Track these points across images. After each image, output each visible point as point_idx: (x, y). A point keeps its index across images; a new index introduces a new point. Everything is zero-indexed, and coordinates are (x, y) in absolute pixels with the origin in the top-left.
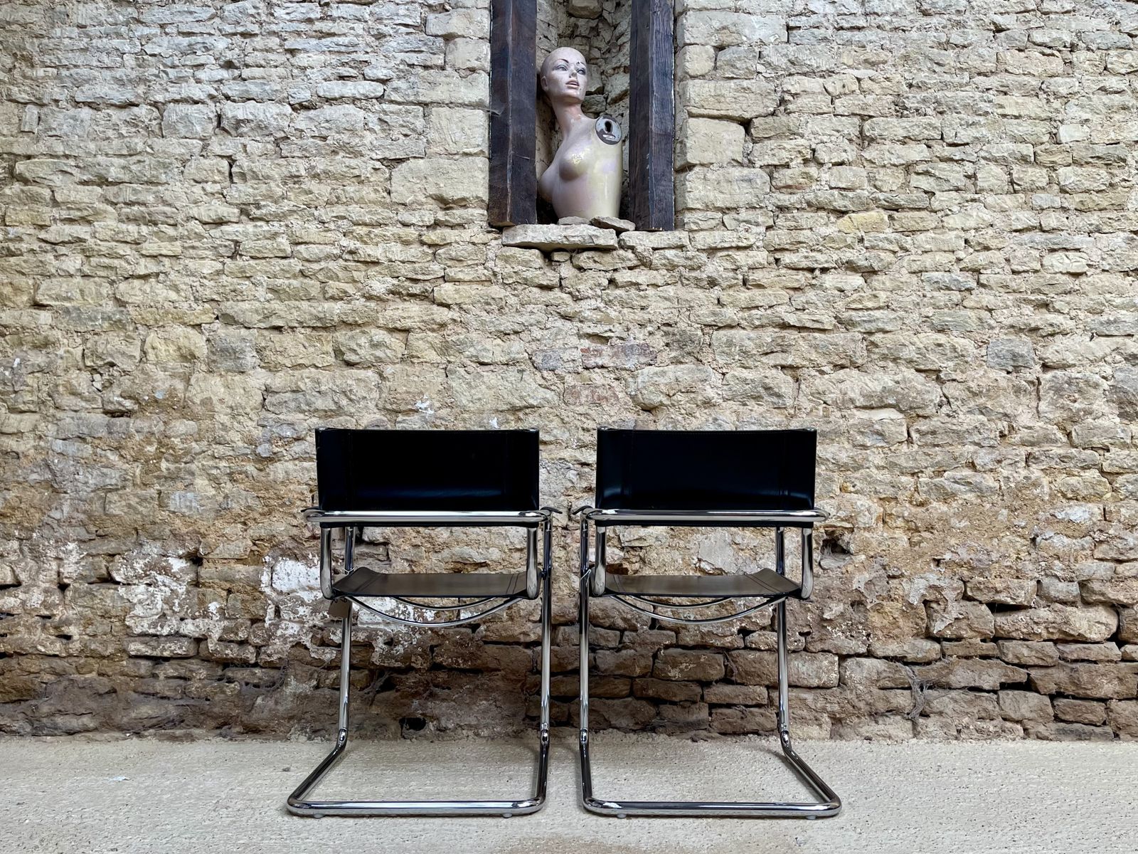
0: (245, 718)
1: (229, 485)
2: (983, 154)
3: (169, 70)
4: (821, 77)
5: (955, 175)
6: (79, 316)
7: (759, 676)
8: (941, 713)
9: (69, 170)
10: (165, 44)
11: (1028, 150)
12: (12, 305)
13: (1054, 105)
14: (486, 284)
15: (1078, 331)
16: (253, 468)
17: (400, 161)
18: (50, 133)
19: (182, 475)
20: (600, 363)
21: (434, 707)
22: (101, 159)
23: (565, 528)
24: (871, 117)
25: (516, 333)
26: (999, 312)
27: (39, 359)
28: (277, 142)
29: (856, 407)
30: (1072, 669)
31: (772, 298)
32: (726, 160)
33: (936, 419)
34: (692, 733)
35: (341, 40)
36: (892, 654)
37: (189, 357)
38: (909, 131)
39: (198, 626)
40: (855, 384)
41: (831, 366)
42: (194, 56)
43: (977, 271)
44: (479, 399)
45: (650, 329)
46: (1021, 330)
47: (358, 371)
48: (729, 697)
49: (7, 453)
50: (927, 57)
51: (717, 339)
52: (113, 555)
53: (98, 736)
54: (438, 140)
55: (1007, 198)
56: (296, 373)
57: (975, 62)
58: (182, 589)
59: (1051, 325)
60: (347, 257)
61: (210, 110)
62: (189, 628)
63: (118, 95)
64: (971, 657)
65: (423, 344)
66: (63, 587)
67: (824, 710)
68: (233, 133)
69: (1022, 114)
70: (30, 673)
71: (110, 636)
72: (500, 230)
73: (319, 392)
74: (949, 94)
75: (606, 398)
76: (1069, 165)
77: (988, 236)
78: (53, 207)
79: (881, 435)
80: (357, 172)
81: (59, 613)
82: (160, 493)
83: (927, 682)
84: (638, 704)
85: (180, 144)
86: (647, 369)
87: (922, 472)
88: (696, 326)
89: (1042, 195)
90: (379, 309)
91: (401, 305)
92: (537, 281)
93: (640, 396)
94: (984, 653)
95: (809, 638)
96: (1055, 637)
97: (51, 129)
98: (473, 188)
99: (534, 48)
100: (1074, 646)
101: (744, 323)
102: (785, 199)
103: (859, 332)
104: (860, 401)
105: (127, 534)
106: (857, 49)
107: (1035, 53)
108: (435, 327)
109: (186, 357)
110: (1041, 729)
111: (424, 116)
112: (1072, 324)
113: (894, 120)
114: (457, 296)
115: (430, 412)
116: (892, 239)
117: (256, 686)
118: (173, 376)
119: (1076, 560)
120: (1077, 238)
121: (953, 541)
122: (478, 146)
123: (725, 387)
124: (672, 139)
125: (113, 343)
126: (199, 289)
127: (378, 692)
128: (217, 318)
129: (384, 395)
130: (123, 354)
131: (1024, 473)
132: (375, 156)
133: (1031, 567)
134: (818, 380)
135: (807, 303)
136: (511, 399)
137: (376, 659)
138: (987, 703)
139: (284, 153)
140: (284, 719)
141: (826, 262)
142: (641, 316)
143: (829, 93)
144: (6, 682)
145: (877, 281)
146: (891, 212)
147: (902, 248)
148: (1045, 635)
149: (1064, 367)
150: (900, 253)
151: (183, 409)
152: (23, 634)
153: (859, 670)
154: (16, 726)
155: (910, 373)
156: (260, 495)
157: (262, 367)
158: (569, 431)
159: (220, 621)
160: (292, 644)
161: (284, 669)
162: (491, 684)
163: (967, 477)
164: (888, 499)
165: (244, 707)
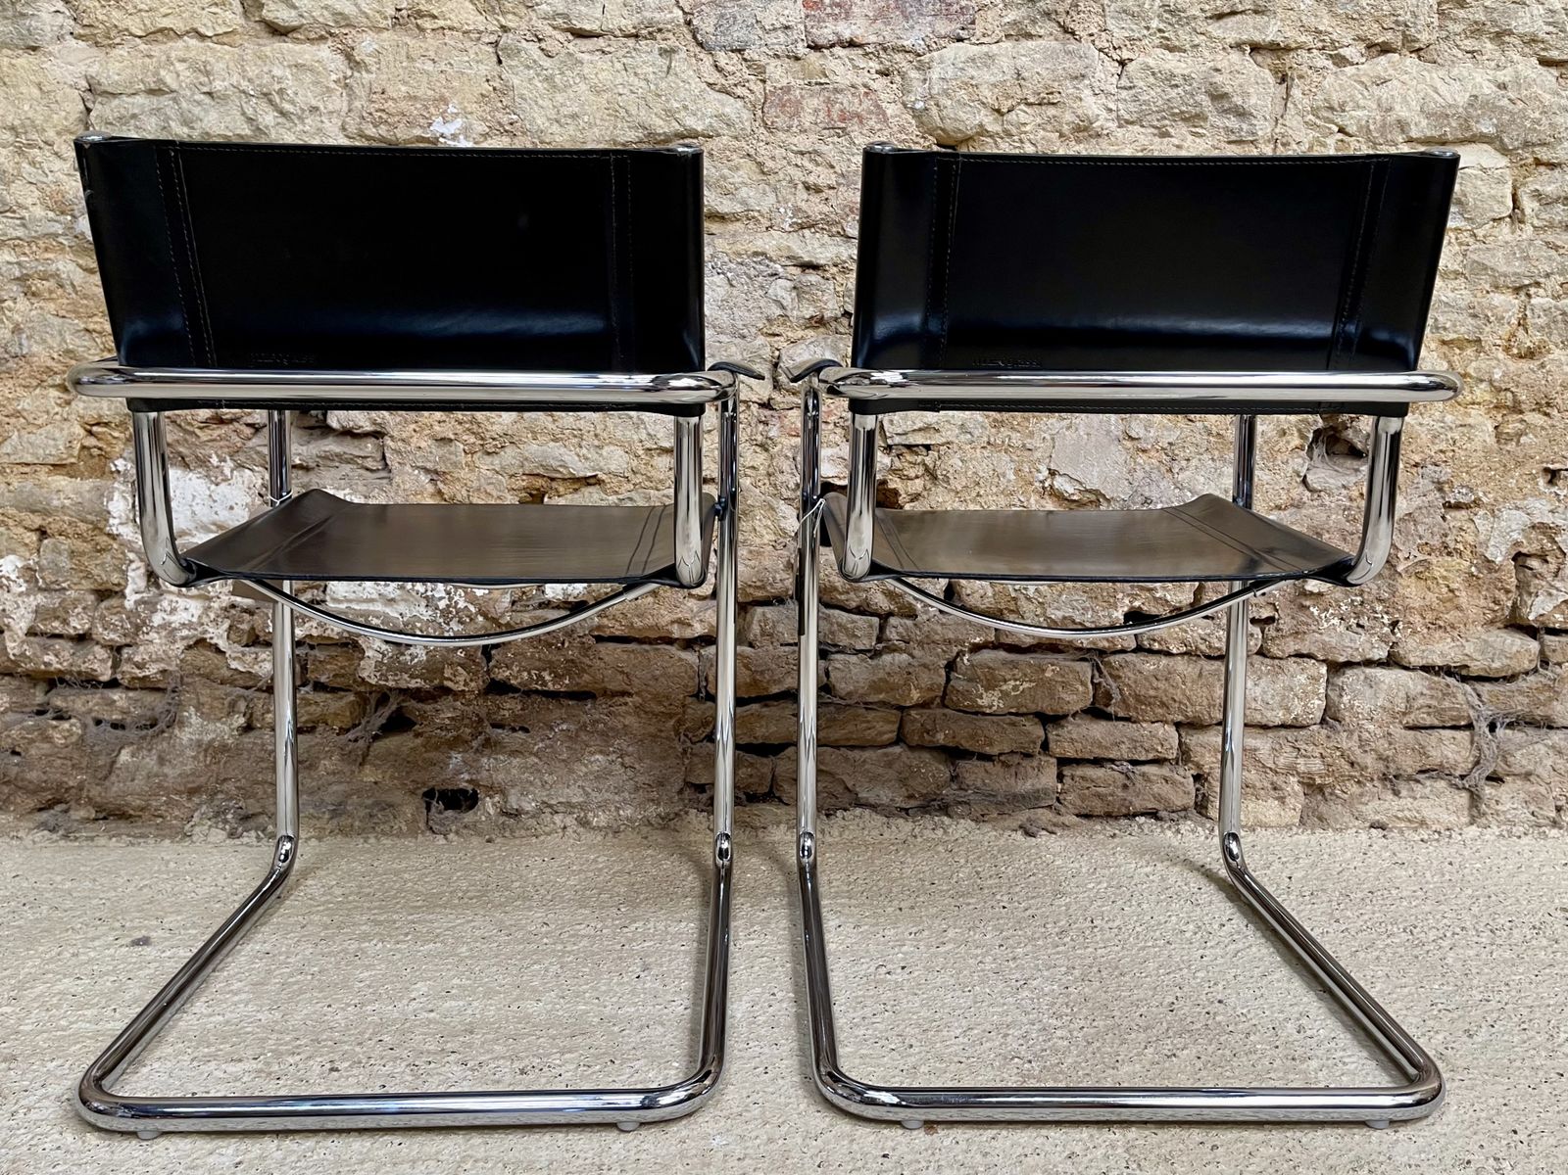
0: (96, 791)
1: (23, 304)
7: (1163, 704)
8: (1527, 776)
16: (71, 267)
20: (847, 35)
21: (495, 768)
23: (766, 405)
29: (1410, 140)
34: (1023, 816)
36: (1439, 662)
40: (1411, 88)
41: (1362, 46)
44: (574, 116)
47: (298, 47)
48: (1100, 745)
56: (156, 50)
67: (1291, 769)
73: (209, 94)
75: (859, 116)
79: (1460, 202)
83: (1506, 716)
84: (913, 758)
86: (953, 50)
87: (1538, 284)
93: (934, 111)
95: (1271, 630)
104: (1421, 128)
117: (115, 726)
123: (1124, 94)
127: (376, 738)
129: (357, 104)
134: (1330, 79)
136: (644, 116)
137: (368, 671)
140: (179, 793)
153: (1369, 692)
155: (1528, 67)
156: (91, 327)
157: (79, 37)
158: (775, 190)
159: (27, 594)
160: (185, 643)
161: (174, 691)
162: (613, 722)
164: (1460, 343)
165: (94, 768)
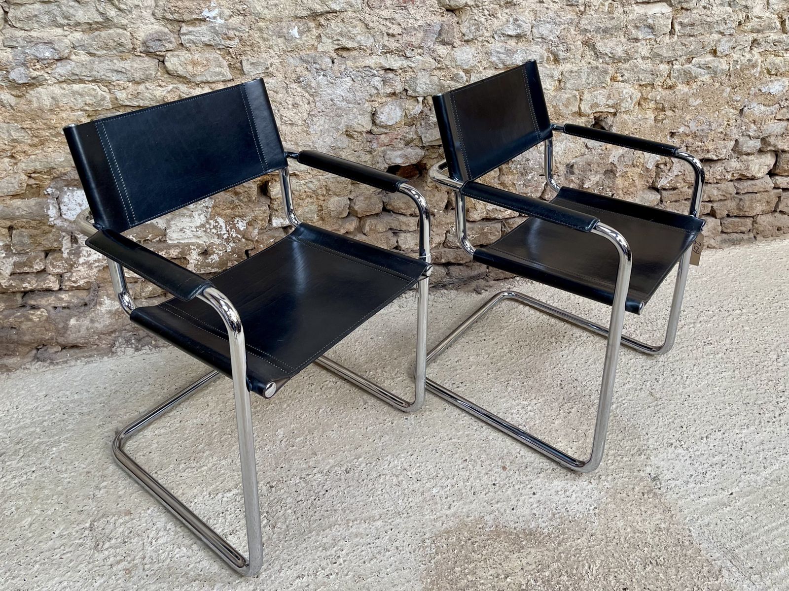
0: (61, 340)
16: (8, 96)
29: (637, 3)
33: (695, 11)
44: (276, 5)
79: (652, 28)
87: (676, 60)
100: (745, 183)
110: (712, 241)
115: (220, 21)
117: (64, 308)
119: (765, 123)
121: (687, 118)
131: (748, 56)
140: (104, 334)
156: (25, 126)
158: (373, 36)
160: (98, 269)
161: (94, 290)
163: (709, 62)
164: (646, 86)
165: (57, 331)
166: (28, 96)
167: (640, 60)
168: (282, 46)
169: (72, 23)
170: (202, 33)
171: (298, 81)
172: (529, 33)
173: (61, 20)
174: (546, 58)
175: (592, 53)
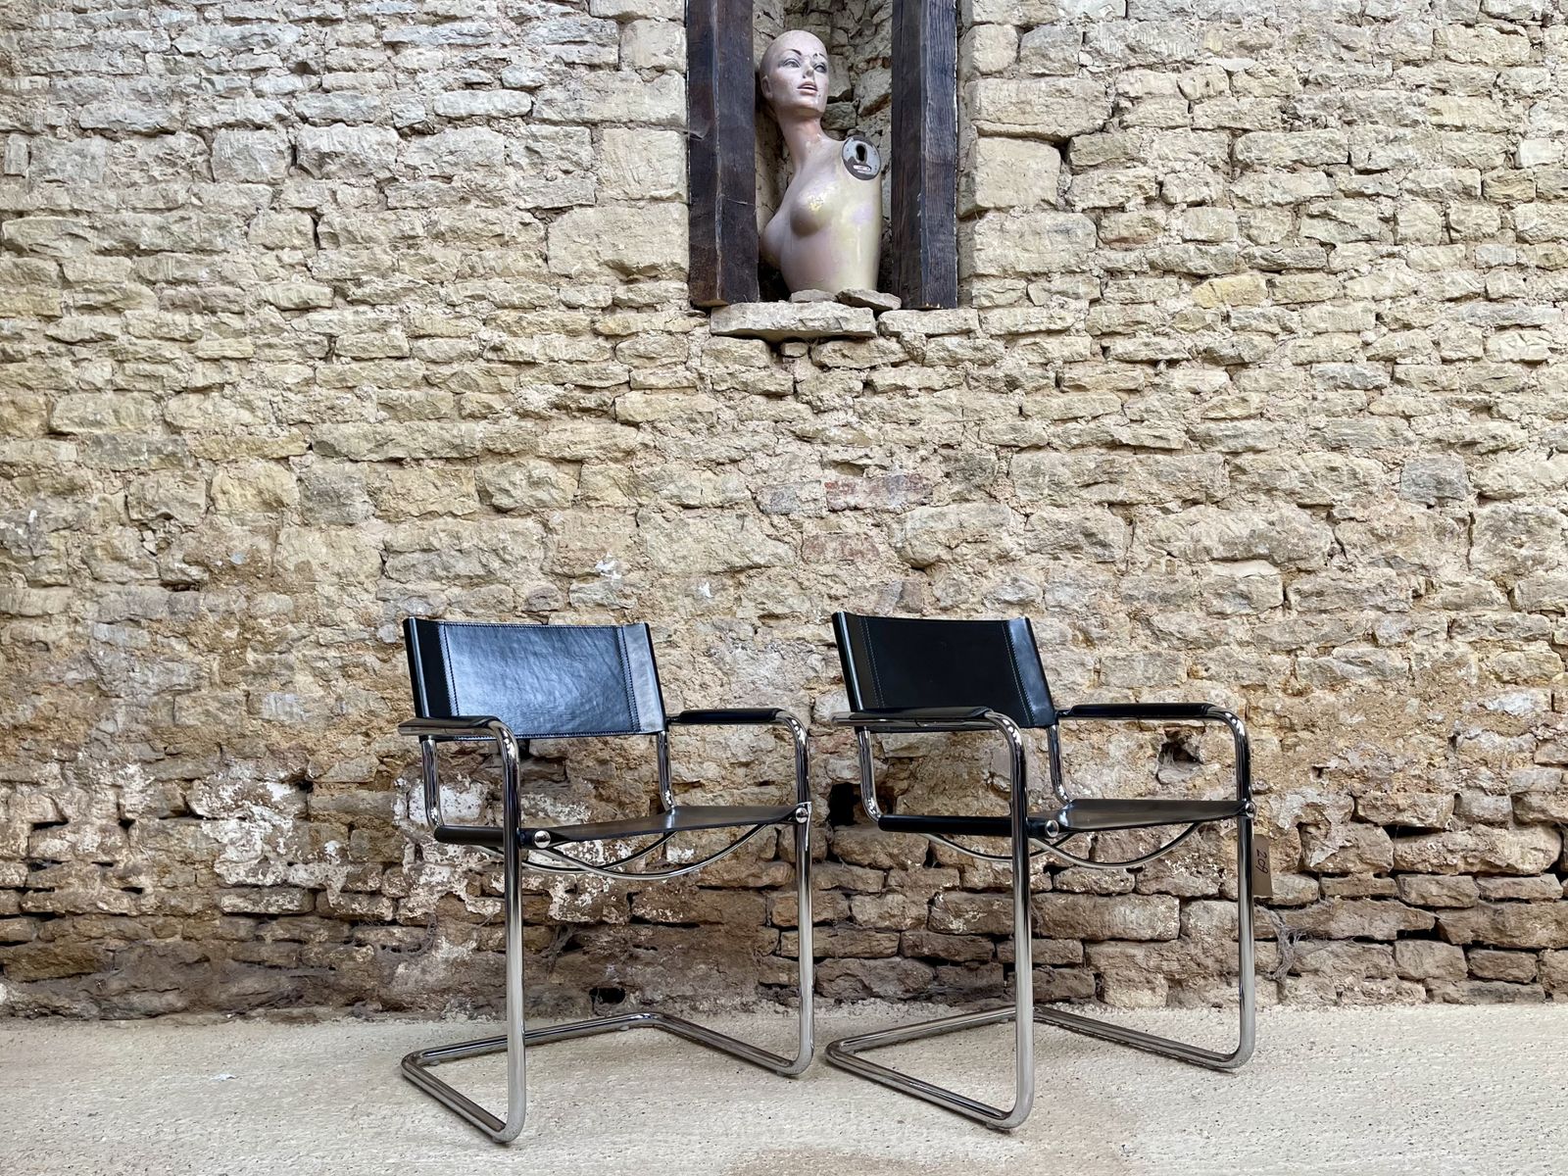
0: (383, 992)
1: (342, 683)
2: (1408, 185)
3: (214, 77)
4: (1174, 70)
5: (1365, 216)
6: (116, 449)
7: (1071, 927)
8: (1316, 972)
9: (81, 233)
10: (206, 37)
11: (1472, 178)
12: (18, 433)
13: (1513, 110)
14: (689, 391)
15: (1531, 445)
16: (373, 659)
17: (559, 211)
18: (48, 177)
19: (276, 670)
20: (853, 503)
21: (637, 973)
22: (127, 215)
24: (1246, 131)
25: (734, 461)
26: (1420, 420)
27: (64, 510)
28: (380, 185)
29: (1213, 559)
30: (1496, 911)
31: (1097, 405)
32: (1032, 200)
33: (1324, 574)
34: (982, 1002)
35: (466, 27)
37: (274, 504)
38: (1301, 152)
39: (312, 873)
40: (1212, 526)
41: (1179, 502)
42: (250, 55)
43: (1391, 360)
44: (684, 557)
45: (922, 452)
46: (1451, 445)
47: (513, 521)
49: (31, 643)
50: (1331, 37)
51: (1019, 466)
52: (191, 781)
53: (189, 1018)
54: (613, 177)
55: (1439, 251)
56: (427, 524)
57: (1401, 45)
58: (287, 824)
59: (1494, 437)
60: (490, 355)
61: (280, 138)
62: (300, 875)
63: (142, 117)
64: (1360, 898)
65: (604, 480)
66: (126, 824)
67: (1158, 969)
68: (316, 172)
69: (1467, 123)
70: (91, 938)
71: (194, 887)
72: (708, 311)
73: (460, 551)
74: (1361, 94)
75: (861, 552)
76: (1531, 201)
77: (1409, 310)
78: (63, 288)
79: (1246, 597)
80: (498, 230)
81: (124, 859)
82: (248, 695)
83: (1299, 931)
84: (908, 964)
85: (240, 191)
86: (919, 511)
87: (1302, 649)
88: (988, 447)
89: (1490, 246)
90: (539, 430)
91: (570, 425)
92: (761, 385)
93: (908, 548)
94: (1379, 891)
95: (1140, 876)
96: (1475, 869)
97: (48, 171)
98: (667, 251)
99: (750, 34)
100: (1499, 881)
101: (1056, 442)
102: (1118, 258)
103: (1220, 452)
104: (1219, 551)
105: (207, 752)
106: (1228, 26)
107: (1489, 30)
108: (620, 455)
109: (270, 504)
110: (1450, 989)
111: (593, 142)
112: (1524, 434)
113: (1279, 135)
114: (648, 410)
115: (616, 576)
116: (1271, 315)
117: (394, 950)
118: (254, 531)
119: (1510, 766)
120: (1538, 309)
121: (1341, 743)
122: (672, 186)
123: (1029, 534)
124: (954, 170)
125: (165, 486)
126: (282, 405)
127: (559, 955)
128: (310, 448)
129: (550, 554)
130: (182, 502)
131: (1444, 647)
132: (523, 205)
133: (1447, 776)
134: (1160, 522)
135: (1147, 411)
136: (728, 556)
137: (554, 911)
138: (1379, 957)
139: (392, 202)
140: (435, 992)
141: (1176, 350)
142: (909, 434)
143: (1185, 96)
144: (58, 951)
145: (1247, 377)
146: (1270, 276)
147: (1285, 328)
148: (1462, 866)
149: (1509, 497)
150: (1282, 336)
151: (273, 578)
152: (76, 886)
153: (1207, 917)
154: (77, 1008)
155: (1289, 510)
157: (378, 517)
158: (810, 599)
159: (342, 865)
160: (440, 894)
161: (432, 927)
162: (712, 943)
163: (1364, 654)
164: (1254, 687)
165: (381, 977)
166: (394, 661)
167: (1235, 647)
168: (690, 608)
169: (451, 575)
170: (594, 590)
171: (708, 654)
172: (1039, 600)
173: (440, 572)
174: (1070, 637)
175: (1148, 632)
